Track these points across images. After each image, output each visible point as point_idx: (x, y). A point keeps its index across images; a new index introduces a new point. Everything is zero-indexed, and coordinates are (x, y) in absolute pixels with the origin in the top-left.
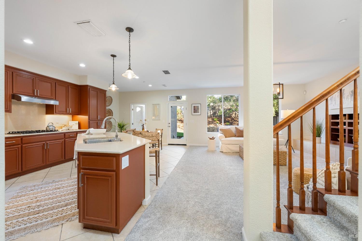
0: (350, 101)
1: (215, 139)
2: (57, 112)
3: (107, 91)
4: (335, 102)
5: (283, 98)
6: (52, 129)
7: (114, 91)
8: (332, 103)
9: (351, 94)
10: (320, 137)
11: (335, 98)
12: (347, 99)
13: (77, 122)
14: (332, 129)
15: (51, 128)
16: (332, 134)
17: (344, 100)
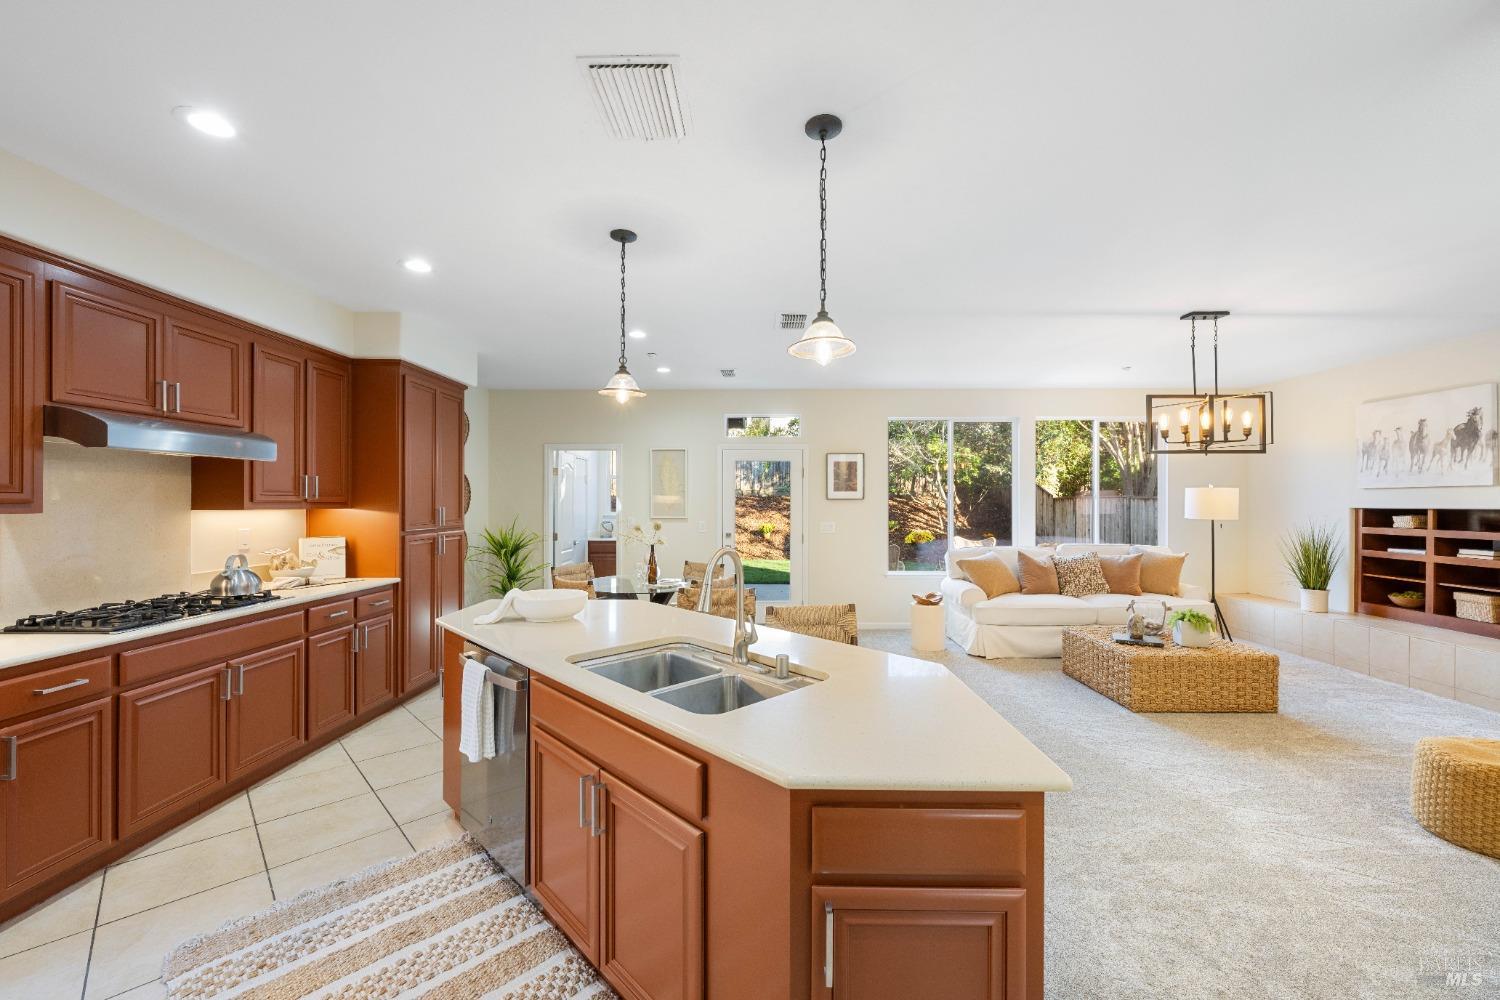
0: (1450, 465)
1: (941, 604)
2: (258, 497)
3: (466, 388)
4: (1384, 462)
5: (1263, 451)
6: (247, 588)
7: (626, 403)
8: (1372, 468)
9: (1452, 440)
10: (1325, 589)
11: (1384, 449)
12: (1438, 456)
13: (341, 542)
14: (1365, 558)
15: (240, 583)
16: (1364, 578)
17: (1424, 457)
